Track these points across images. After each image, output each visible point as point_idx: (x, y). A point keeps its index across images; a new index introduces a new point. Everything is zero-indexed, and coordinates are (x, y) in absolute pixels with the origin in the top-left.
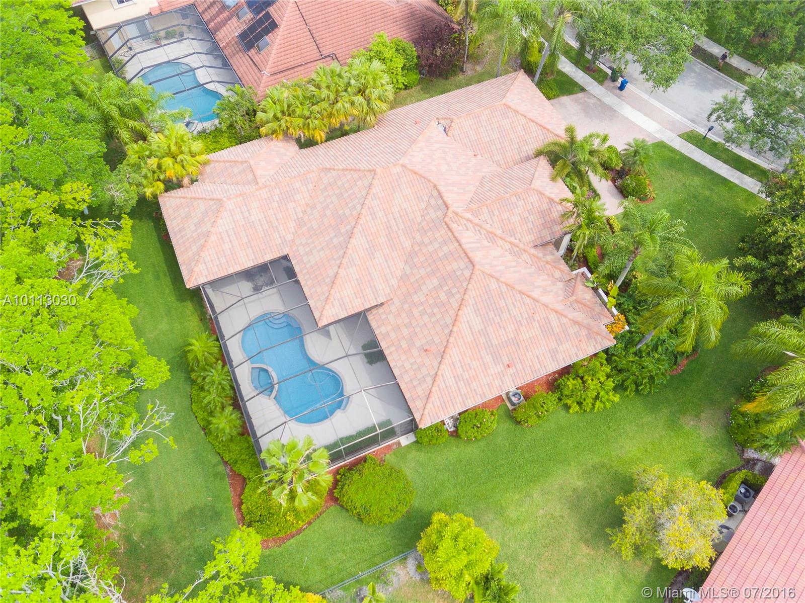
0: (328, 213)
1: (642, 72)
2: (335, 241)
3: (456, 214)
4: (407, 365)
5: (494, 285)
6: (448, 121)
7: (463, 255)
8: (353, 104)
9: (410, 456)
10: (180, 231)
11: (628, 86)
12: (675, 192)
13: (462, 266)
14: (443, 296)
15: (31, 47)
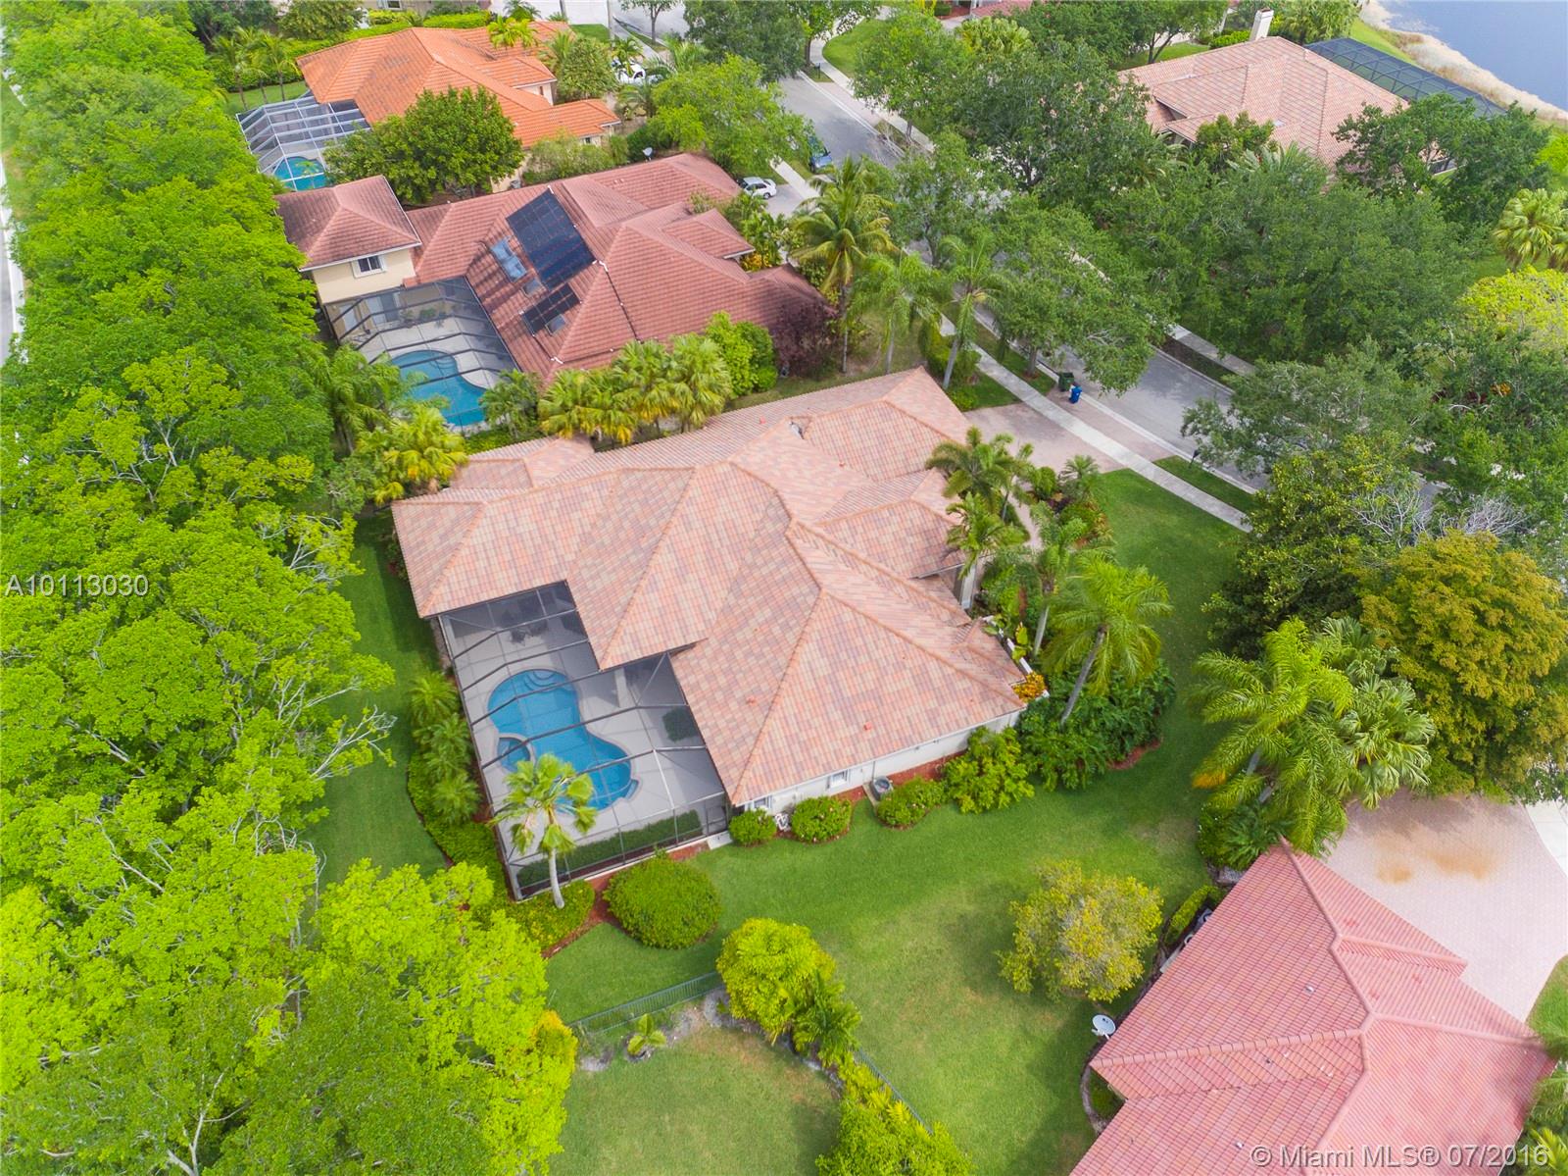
0: (626, 524)
1: (1087, 370)
2: (633, 559)
3: (803, 527)
4: (722, 724)
5: (848, 616)
6: (805, 421)
7: (807, 577)
8: (672, 392)
9: (721, 863)
10: (418, 545)
11: (1083, 397)
12: (1142, 533)
13: (805, 589)
14: (776, 630)
15: (253, 306)
